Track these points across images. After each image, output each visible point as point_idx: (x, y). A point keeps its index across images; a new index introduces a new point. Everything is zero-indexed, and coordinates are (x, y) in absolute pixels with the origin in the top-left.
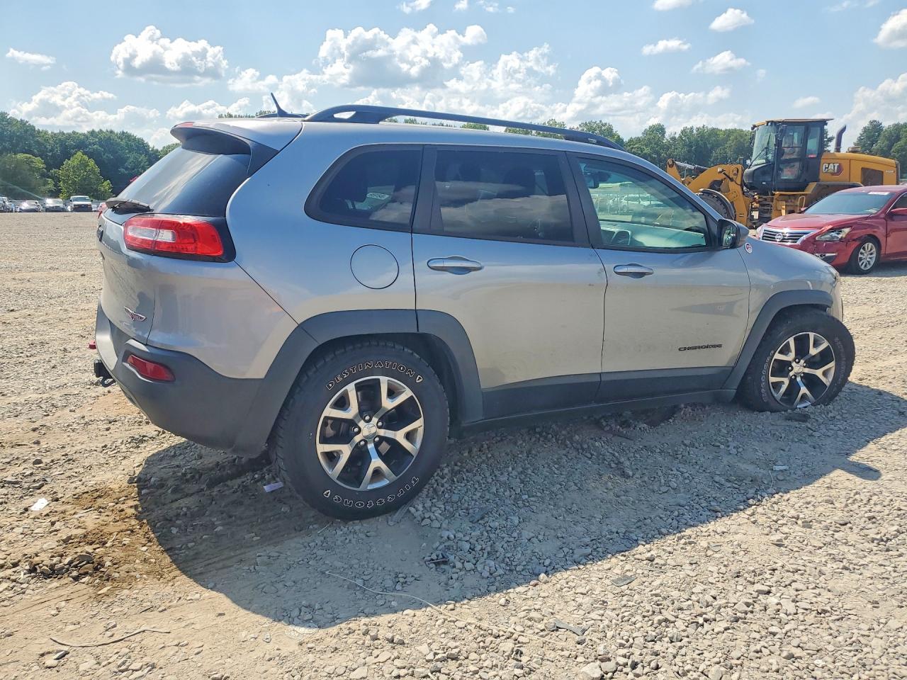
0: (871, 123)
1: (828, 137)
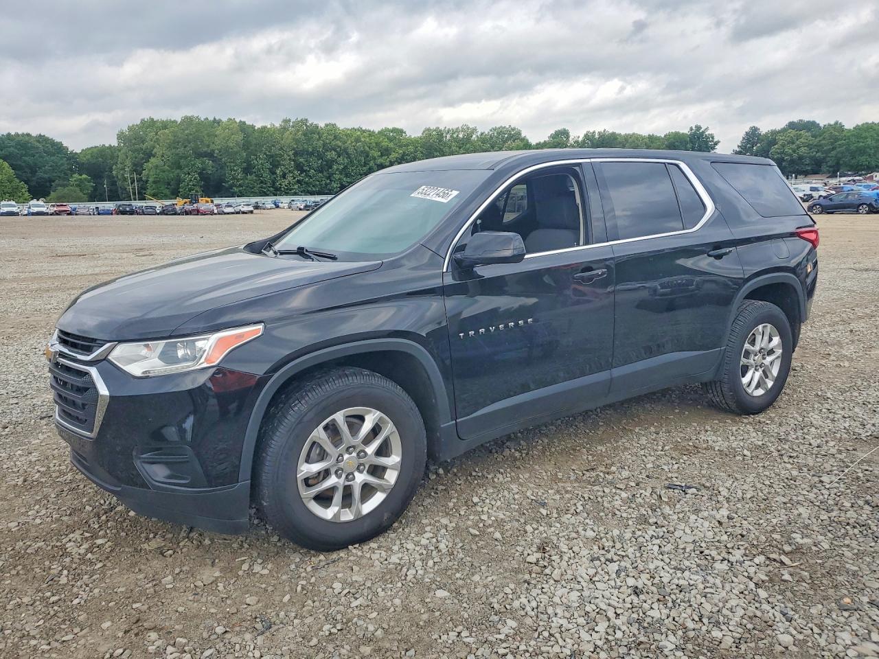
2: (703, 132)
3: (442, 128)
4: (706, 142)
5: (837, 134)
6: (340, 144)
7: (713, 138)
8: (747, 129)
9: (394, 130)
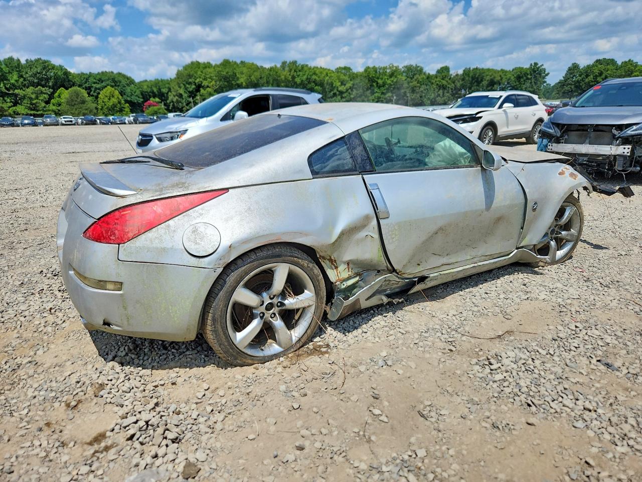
0: (573, 64)
1: (546, 73)
2: (539, 67)
3: (377, 66)
4: (540, 74)
5: (633, 68)
6: (317, 78)
7: (545, 71)
8: (570, 65)
9: (345, 68)
